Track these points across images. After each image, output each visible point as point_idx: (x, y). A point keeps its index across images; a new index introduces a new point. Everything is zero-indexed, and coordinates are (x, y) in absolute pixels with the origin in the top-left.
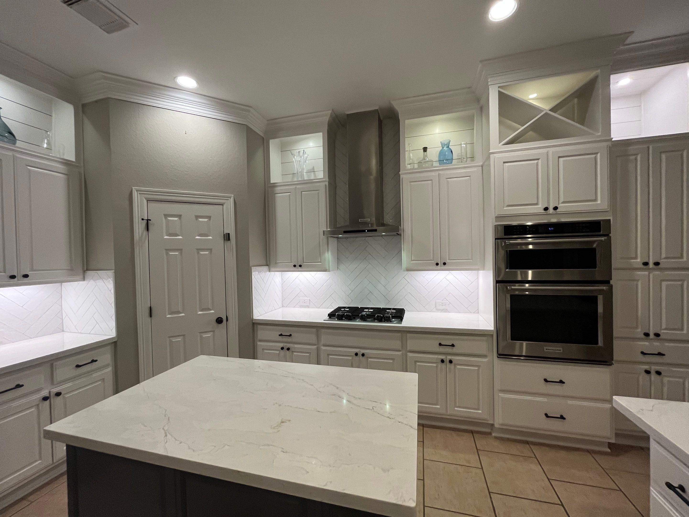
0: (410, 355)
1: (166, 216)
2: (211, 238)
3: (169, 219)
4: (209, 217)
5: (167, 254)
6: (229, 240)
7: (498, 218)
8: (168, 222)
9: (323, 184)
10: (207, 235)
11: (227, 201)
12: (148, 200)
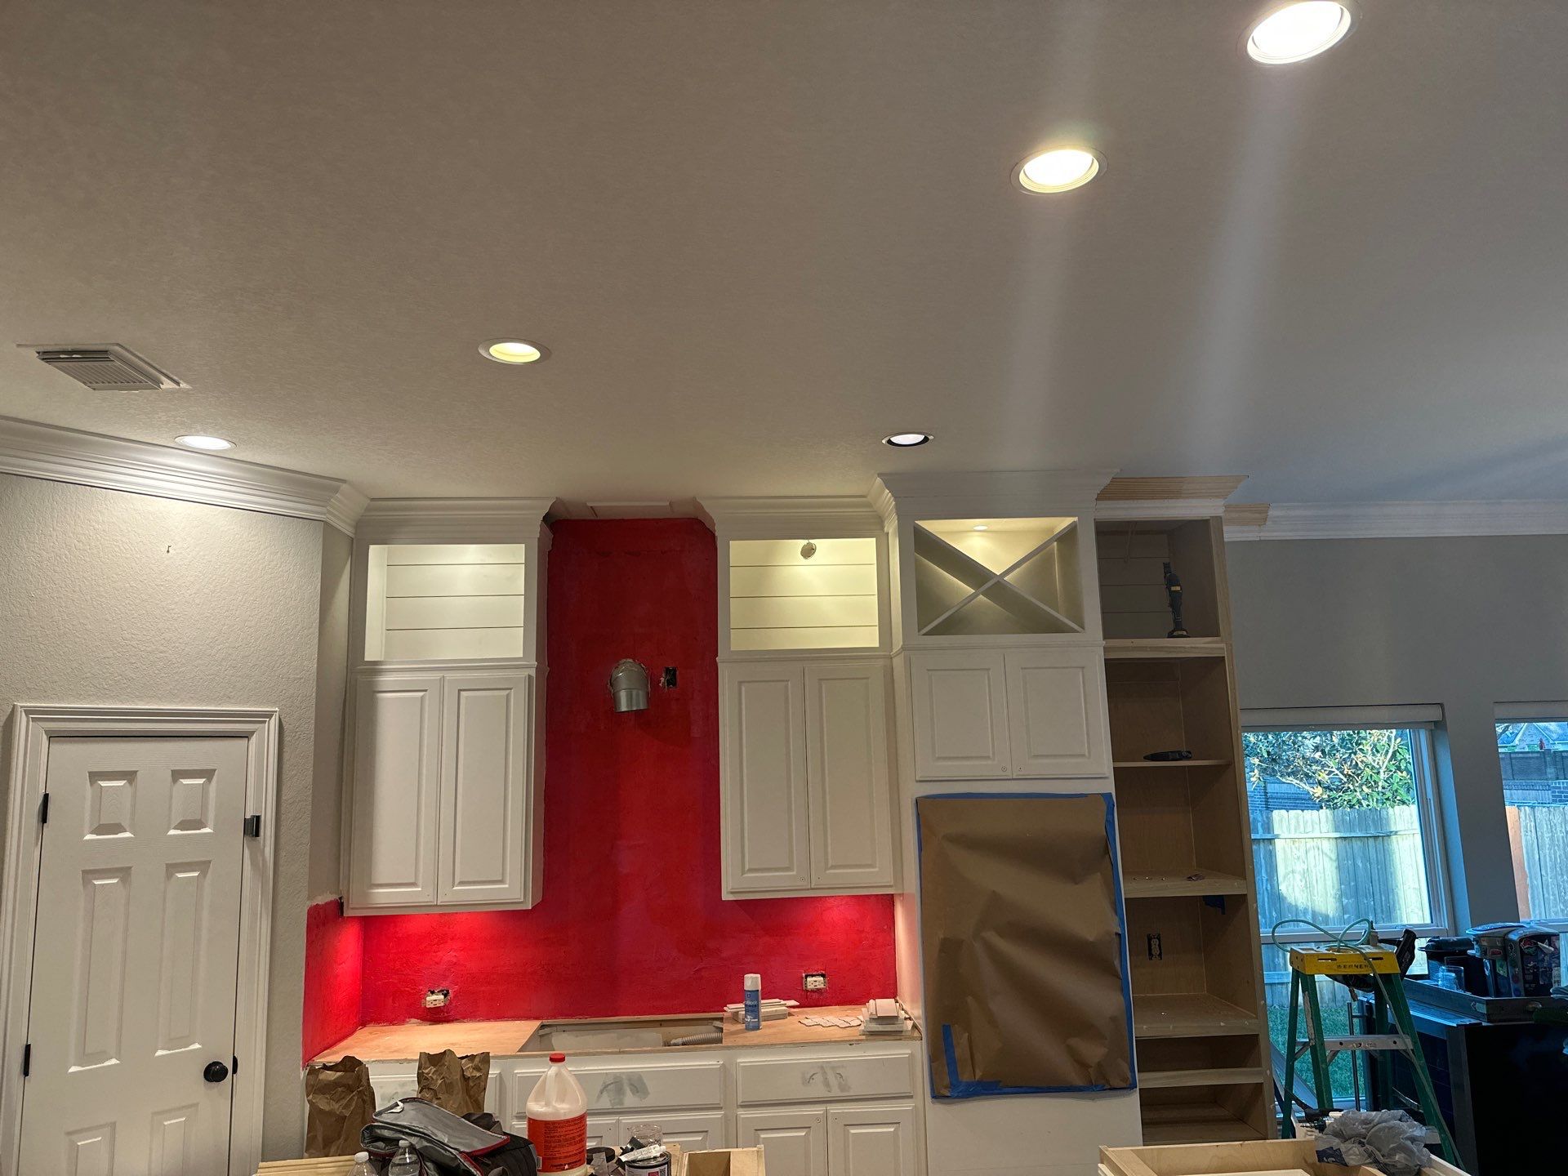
0: (743, 1113)
1: (95, 776)
2: (208, 830)
3: (103, 784)
4: (208, 774)
5: (87, 884)
6: (257, 834)
7: (926, 782)
8: (98, 794)
9: (521, 673)
10: (199, 824)
11: (261, 725)
12: (53, 736)
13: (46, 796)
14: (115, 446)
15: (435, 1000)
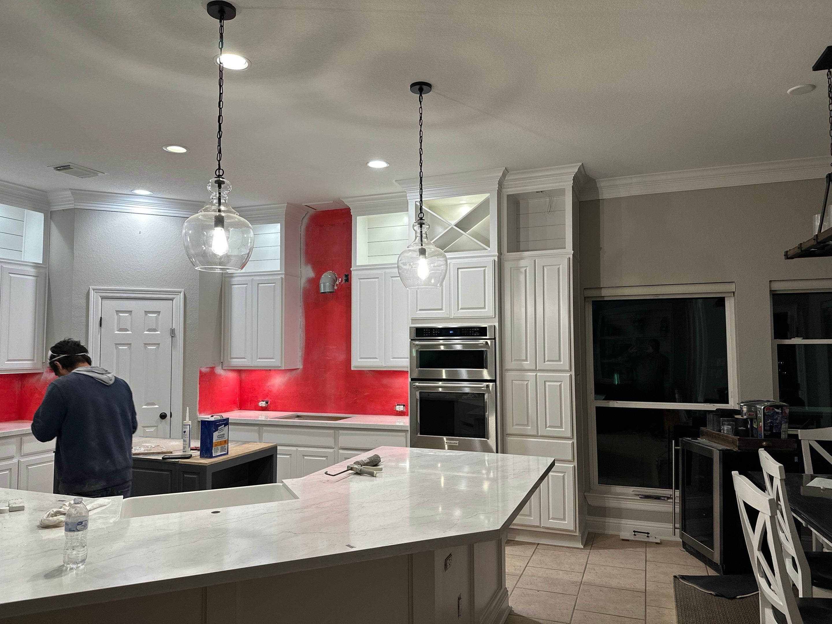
0: (341, 451)
1: (118, 312)
2: (158, 332)
3: (121, 315)
4: (158, 312)
5: (117, 348)
7: (414, 320)
8: (119, 318)
9: (279, 277)
10: (155, 330)
11: (177, 296)
12: (103, 298)
13: (101, 317)
14: (114, 196)
15: (262, 404)
